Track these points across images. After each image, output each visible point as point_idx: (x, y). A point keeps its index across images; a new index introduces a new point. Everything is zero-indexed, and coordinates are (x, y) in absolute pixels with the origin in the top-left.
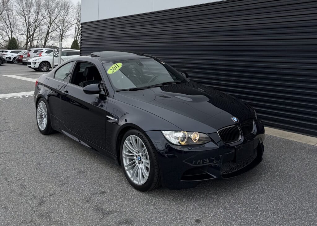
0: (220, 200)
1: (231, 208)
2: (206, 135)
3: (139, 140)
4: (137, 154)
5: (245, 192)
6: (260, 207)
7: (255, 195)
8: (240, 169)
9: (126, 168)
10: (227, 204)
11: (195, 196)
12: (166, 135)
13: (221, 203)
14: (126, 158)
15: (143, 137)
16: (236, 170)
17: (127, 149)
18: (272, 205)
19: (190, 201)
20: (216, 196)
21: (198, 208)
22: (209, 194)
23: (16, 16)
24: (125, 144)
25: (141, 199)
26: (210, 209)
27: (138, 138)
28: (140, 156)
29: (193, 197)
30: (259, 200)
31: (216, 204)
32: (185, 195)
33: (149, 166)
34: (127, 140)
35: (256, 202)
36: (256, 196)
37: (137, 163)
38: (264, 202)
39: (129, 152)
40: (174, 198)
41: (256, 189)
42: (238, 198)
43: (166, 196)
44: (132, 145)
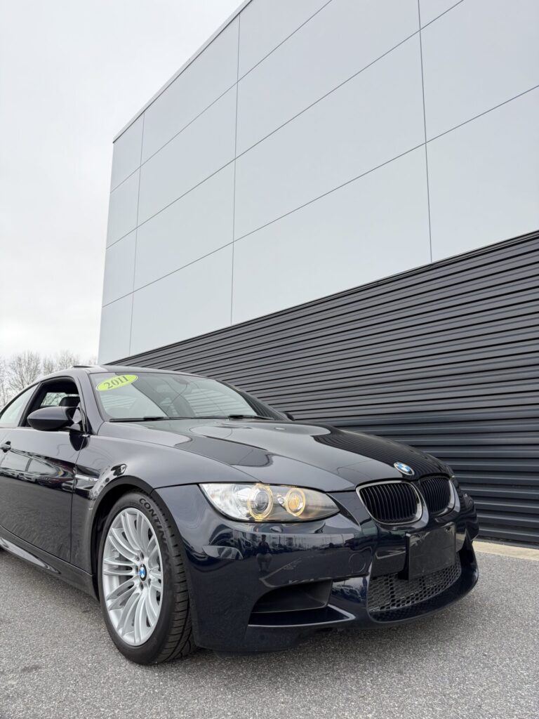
0: (366, 685)
1: (399, 707)
2: (325, 495)
3: (141, 517)
4: (138, 563)
5: (438, 665)
6: (490, 704)
7: (466, 671)
8: (419, 601)
9: (109, 603)
10: (387, 696)
11: (293, 676)
12: (213, 496)
13: (368, 693)
14: (111, 576)
15: (150, 507)
16: (410, 604)
17: (116, 551)
18: (522, 697)
19: (278, 688)
20: (352, 677)
21: (298, 709)
22: (333, 671)
23: (8, 390)
24: (109, 537)
25: (133, 684)
26: (336, 710)
27: (139, 512)
28: (144, 566)
29: (286, 679)
30: (481, 686)
31: (354, 697)
32: (264, 675)
33: (160, 588)
34: (114, 527)
35: (473, 689)
36: (471, 675)
37: (138, 586)
38: (497, 690)
39: (121, 558)
40: (229, 682)
41: (468, 658)
42: (417, 679)
43: (208, 677)
44: (125, 537)
